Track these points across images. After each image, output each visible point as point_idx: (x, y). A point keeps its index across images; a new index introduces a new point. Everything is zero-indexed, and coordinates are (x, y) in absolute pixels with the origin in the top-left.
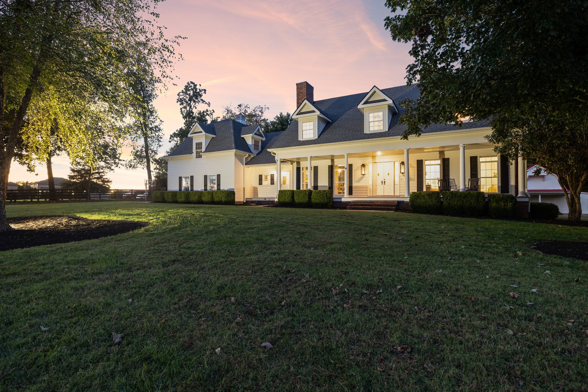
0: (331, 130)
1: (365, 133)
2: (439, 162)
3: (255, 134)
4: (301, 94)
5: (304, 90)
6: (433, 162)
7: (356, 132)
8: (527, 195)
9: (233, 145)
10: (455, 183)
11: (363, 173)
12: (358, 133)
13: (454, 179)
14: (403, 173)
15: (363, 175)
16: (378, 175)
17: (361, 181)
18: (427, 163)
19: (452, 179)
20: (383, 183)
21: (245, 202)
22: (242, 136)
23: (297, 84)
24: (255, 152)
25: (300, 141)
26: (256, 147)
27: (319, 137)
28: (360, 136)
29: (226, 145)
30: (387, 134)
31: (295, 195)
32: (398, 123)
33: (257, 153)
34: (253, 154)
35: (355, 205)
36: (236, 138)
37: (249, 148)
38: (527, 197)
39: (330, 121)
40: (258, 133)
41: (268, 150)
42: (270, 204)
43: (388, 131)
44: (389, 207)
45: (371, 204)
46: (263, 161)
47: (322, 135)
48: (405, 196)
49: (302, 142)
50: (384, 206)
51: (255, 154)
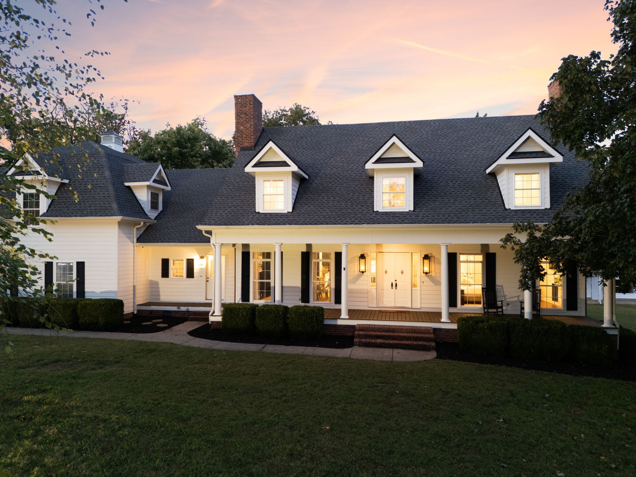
0: (312, 197)
1: (375, 210)
2: (480, 258)
3: (155, 181)
4: (243, 116)
5: (249, 108)
6: (471, 258)
7: (359, 206)
8: (614, 325)
9: (115, 206)
10: (503, 292)
11: (362, 268)
12: (363, 208)
13: (502, 286)
14: (426, 273)
15: (363, 272)
16: (386, 272)
17: (358, 282)
18: (462, 258)
19: (500, 286)
20: (395, 286)
21: (135, 312)
22: (127, 184)
23: (235, 97)
24: (153, 215)
25: (259, 213)
26: (154, 205)
27: (293, 208)
28: (368, 215)
29: (97, 202)
30: (413, 217)
31: (257, 317)
32: (426, 197)
33: (156, 215)
34: (151, 219)
35: (366, 336)
36: (116, 190)
37: (142, 208)
38: (616, 328)
39: (307, 177)
40: (157, 179)
41: (199, 227)
42: (192, 320)
43: (414, 211)
44: (425, 343)
45: (391, 334)
46: (172, 235)
47: (298, 205)
48: (442, 320)
49: (263, 216)
50: (416, 339)
51: (153, 218)
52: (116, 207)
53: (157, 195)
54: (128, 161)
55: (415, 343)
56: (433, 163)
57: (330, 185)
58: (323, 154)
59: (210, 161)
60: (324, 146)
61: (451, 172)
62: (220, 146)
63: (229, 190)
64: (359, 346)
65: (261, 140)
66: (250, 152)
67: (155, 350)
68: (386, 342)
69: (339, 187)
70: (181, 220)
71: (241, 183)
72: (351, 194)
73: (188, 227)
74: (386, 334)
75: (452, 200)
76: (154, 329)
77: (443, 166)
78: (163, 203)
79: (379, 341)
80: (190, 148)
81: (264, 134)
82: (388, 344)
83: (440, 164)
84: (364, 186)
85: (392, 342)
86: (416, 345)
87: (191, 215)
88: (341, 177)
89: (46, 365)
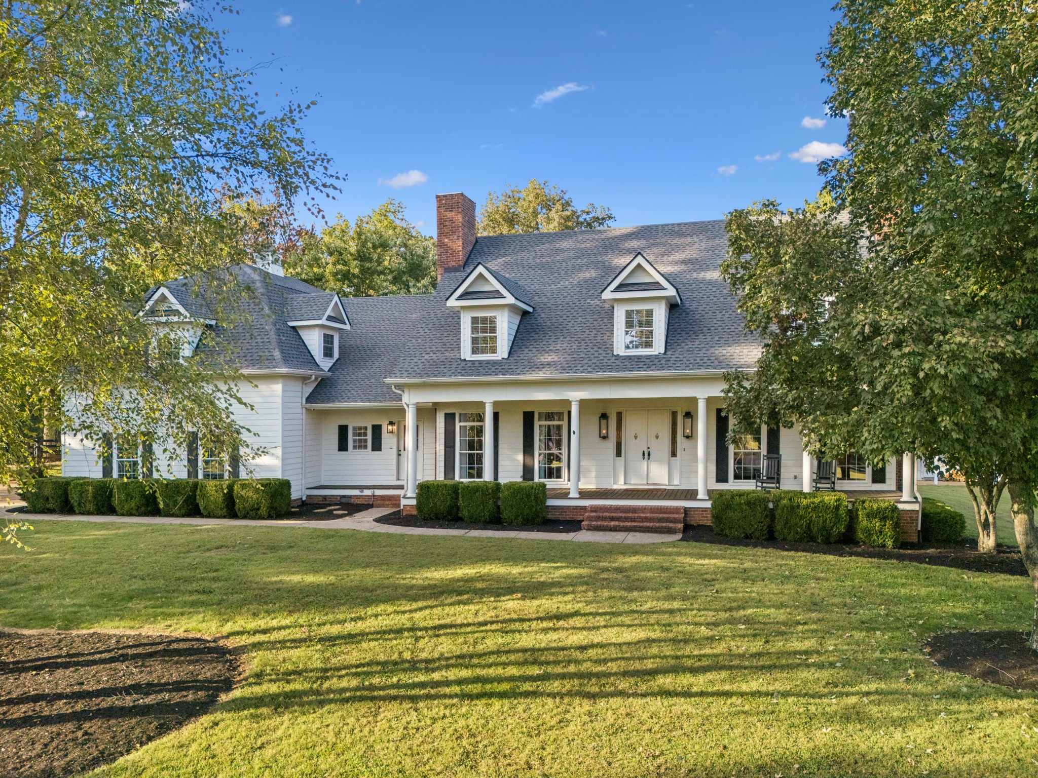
0: (536, 337)
1: (615, 353)
3: (330, 318)
4: (447, 223)
5: (456, 213)
7: (596, 348)
8: (916, 498)
9: (277, 354)
11: (604, 432)
12: (600, 351)
14: (688, 437)
15: (604, 438)
16: (636, 437)
20: (647, 455)
21: (304, 498)
22: (291, 324)
23: (438, 197)
24: (326, 364)
25: (465, 360)
26: (328, 353)
27: (510, 353)
28: (606, 360)
29: (254, 351)
30: (663, 362)
31: (460, 496)
32: (684, 334)
33: (331, 364)
34: (323, 371)
35: (598, 518)
36: (278, 332)
37: (312, 356)
38: (917, 502)
39: (531, 310)
40: (333, 315)
41: (388, 380)
42: (379, 506)
43: (665, 353)
44: (671, 525)
45: (630, 515)
46: (353, 392)
47: (515, 348)
48: (699, 497)
49: (470, 364)
50: (660, 520)
51: (327, 369)
52: (279, 357)
53: (332, 337)
54: (291, 290)
55: (658, 525)
56: (702, 285)
57: (561, 320)
58: (556, 275)
59: (404, 279)
60: (557, 264)
61: (722, 299)
62: (418, 256)
63: (426, 330)
64: (588, 530)
65: (472, 256)
66: (457, 274)
67: (333, 536)
68: (622, 524)
69: (573, 322)
70: (364, 372)
71: (443, 320)
72: (587, 332)
73: (373, 380)
74: (623, 515)
75: (717, 338)
76: (330, 516)
77: (714, 289)
78: (340, 347)
79: (613, 523)
80: (377, 261)
81: (478, 247)
82: (623, 527)
83: (710, 287)
84: (605, 320)
85: (629, 524)
86: (659, 528)
87: (377, 364)
88: (576, 308)
89: (209, 550)
